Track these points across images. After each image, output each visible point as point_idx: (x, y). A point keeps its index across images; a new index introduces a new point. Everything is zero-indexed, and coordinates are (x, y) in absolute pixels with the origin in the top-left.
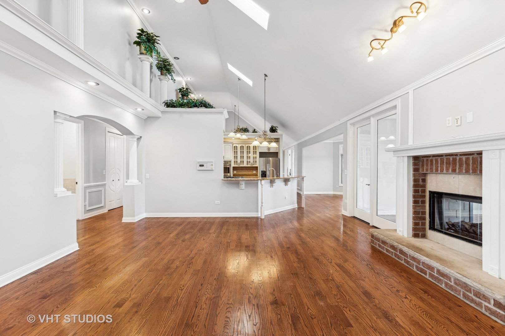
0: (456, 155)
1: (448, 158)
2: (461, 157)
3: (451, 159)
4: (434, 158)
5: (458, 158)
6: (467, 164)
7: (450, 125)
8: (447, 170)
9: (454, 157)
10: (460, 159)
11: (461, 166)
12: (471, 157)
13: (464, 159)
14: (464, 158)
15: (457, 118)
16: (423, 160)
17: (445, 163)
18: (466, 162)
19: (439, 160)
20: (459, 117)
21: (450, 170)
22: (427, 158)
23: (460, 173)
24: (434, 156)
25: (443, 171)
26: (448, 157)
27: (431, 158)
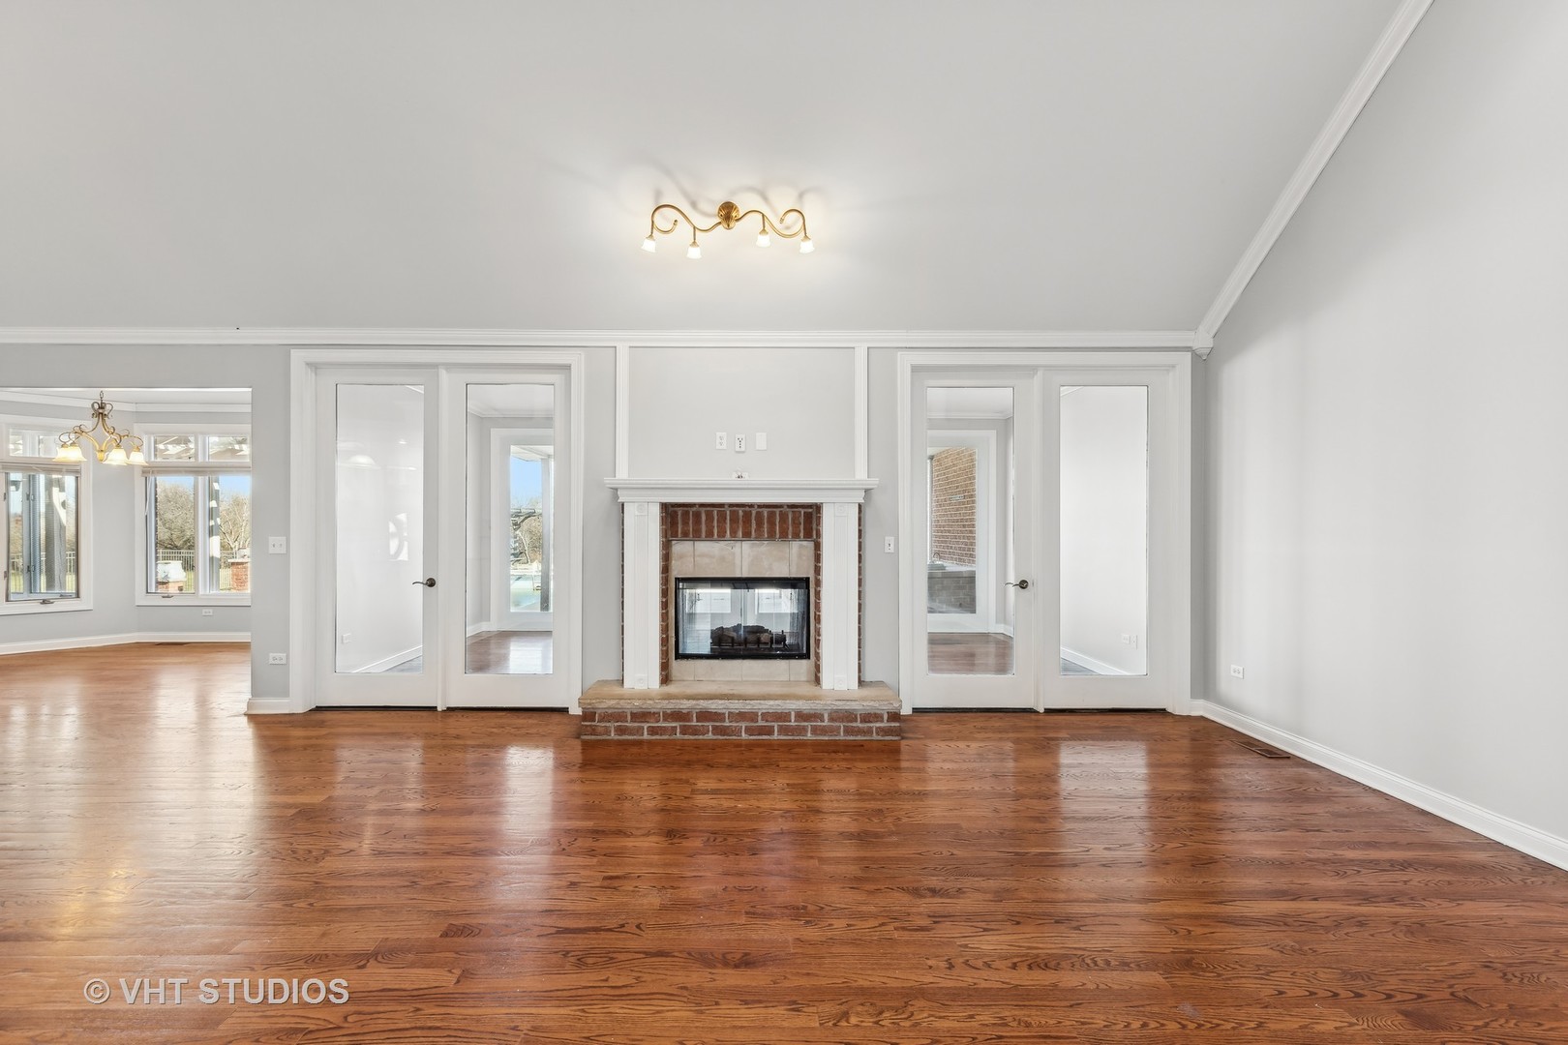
0: (751, 506)
1: (734, 511)
2: (760, 510)
3: (741, 513)
4: (703, 510)
5: (754, 513)
6: (772, 523)
7: (724, 447)
8: (734, 533)
9: (747, 509)
10: (758, 513)
11: (760, 524)
12: (777, 511)
13: (766, 514)
14: (765, 512)
15: (740, 436)
16: (676, 512)
17: (728, 521)
18: (769, 518)
19: (715, 513)
20: (743, 436)
21: (740, 534)
22: (686, 509)
23: (759, 537)
24: (702, 505)
25: (724, 537)
26: (735, 508)
27: (694, 509)
